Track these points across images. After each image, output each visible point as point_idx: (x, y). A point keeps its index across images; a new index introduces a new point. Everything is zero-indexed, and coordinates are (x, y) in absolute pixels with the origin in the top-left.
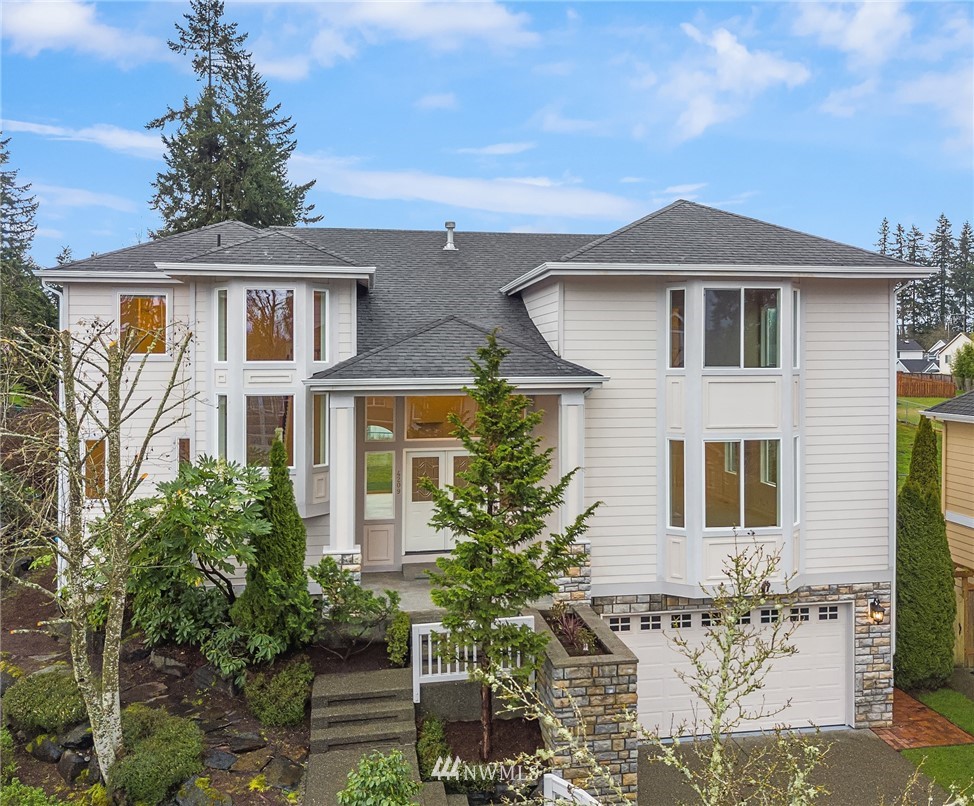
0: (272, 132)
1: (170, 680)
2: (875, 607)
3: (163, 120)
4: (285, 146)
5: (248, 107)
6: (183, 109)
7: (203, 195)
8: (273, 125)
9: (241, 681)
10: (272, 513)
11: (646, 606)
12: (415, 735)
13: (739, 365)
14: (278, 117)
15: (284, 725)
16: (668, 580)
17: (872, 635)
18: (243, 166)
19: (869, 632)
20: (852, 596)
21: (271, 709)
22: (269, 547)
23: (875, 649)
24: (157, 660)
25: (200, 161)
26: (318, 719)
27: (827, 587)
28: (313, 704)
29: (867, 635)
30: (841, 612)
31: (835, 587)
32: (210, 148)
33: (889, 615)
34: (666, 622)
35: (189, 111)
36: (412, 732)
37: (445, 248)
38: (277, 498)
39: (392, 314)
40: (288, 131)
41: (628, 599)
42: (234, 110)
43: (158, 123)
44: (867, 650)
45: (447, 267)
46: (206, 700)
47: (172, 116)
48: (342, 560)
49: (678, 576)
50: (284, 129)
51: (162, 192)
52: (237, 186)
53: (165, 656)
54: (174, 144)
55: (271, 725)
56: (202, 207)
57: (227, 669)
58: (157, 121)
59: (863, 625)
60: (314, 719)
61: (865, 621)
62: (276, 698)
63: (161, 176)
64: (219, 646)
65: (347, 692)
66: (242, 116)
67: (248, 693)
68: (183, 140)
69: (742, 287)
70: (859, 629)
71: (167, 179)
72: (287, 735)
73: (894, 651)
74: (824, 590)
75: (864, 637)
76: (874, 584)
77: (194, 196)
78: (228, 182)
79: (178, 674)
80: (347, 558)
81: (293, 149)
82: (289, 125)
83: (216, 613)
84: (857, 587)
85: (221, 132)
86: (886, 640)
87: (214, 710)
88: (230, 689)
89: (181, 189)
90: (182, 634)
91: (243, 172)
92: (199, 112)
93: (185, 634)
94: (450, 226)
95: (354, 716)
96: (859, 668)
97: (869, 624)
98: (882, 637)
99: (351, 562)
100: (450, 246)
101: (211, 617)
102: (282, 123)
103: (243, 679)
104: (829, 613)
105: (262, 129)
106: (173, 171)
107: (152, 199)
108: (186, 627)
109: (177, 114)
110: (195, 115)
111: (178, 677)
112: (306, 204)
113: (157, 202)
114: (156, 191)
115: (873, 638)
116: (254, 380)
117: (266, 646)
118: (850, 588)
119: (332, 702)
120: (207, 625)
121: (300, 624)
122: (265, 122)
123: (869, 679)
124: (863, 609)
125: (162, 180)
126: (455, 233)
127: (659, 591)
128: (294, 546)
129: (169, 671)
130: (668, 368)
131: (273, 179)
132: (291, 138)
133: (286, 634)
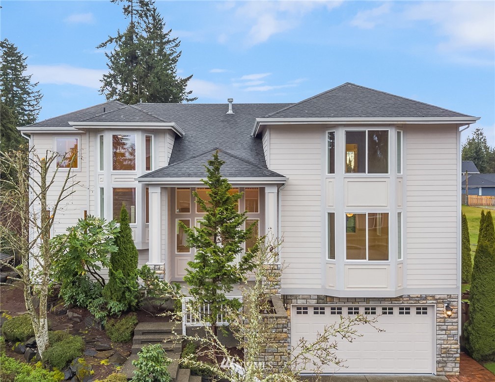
0: (167, 47)
1: (75, 323)
2: (448, 308)
3: (106, 43)
4: (175, 55)
5: (153, 33)
6: (117, 36)
7: (128, 86)
8: (169, 42)
9: (104, 322)
10: (120, 244)
11: (315, 301)
12: (181, 350)
13: (365, 172)
14: (171, 37)
15: (121, 342)
16: (327, 288)
17: (446, 324)
18: (150, 68)
19: (445, 322)
20: (434, 302)
21: (116, 334)
22: (118, 260)
23: (449, 332)
24: (70, 314)
25: (126, 66)
26: (136, 340)
27: (419, 296)
28: (135, 333)
29: (444, 324)
30: (429, 311)
31: (425, 296)
32: (132, 58)
33: (457, 313)
34: (328, 311)
35: (120, 37)
36: (179, 348)
37: (228, 113)
38: (123, 237)
39: (191, 148)
40: (176, 46)
41: (305, 297)
42: (145, 35)
43: (103, 45)
44: (444, 332)
45: (226, 123)
46: (89, 332)
47: (111, 40)
48: (155, 268)
49: (332, 285)
50: (174, 44)
51: (106, 85)
52: (146, 80)
53: (73, 312)
54: (113, 56)
55: (116, 342)
56: (128, 93)
57: (98, 316)
58: (103, 44)
59: (441, 318)
60: (135, 340)
61: (442, 316)
62: (118, 330)
63: (105, 76)
64: (95, 306)
65: (151, 329)
66: (151, 38)
67: (107, 328)
68: (117, 54)
69: (367, 130)
70: (439, 320)
71: (108, 77)
72: (122, 347)
73: (460, 333)
74: (417, 297)
75: (442, 324)
76: (448, 295)
77: (123, 86)
78: (141, 78)
79: (79, 320)
80: (157, 267)
81: (180, 56)
82: (177, 42)
83: (96, 293)
84: (437, 297)
85: (137, 48)
86: (455, 327)
87: (92, 335)
88: (100, 327)
89: (116, 82)
90: (79, 301)
91: (150, 71)
92: (126, 37)
93: (81, 301)
94: (230, 101)
95: (153, 339)
96: (439, 342)
97: (445, 318)
98: (452, 325)
99: (159, 269)
100: (230, 112)
101: (94, 294)
102: (173, 41)
103: (105, 322)
104: (422, 310)
105: (162, 45)
106: (112, 72)
107: (100, 89)
108: (81, 297)
109: (113, 39)
110: (123, 39)
111: (79, 322)
112: (187, 89)
113: (103, 91)
114: (102, 84)
115: (447, 326)
116: (116, 180)
117: (115, 306)
118: (433, 297)
119: (144, 333)
120: (92, 298)
121: (131, 296)
122: (164, 41)
123: (444, 348)
124: (441, 309)
125: (106, 78)
126: (233, 105)
127: (322, 293)
128: (131, 260)
129: (75, 319)
130: (327, 174)
131: (167, 75)
132: (178, 50)
133: (126, 302)
